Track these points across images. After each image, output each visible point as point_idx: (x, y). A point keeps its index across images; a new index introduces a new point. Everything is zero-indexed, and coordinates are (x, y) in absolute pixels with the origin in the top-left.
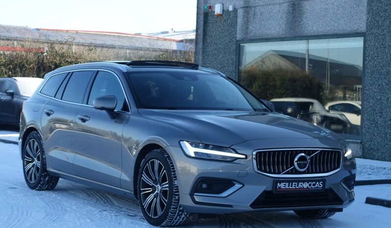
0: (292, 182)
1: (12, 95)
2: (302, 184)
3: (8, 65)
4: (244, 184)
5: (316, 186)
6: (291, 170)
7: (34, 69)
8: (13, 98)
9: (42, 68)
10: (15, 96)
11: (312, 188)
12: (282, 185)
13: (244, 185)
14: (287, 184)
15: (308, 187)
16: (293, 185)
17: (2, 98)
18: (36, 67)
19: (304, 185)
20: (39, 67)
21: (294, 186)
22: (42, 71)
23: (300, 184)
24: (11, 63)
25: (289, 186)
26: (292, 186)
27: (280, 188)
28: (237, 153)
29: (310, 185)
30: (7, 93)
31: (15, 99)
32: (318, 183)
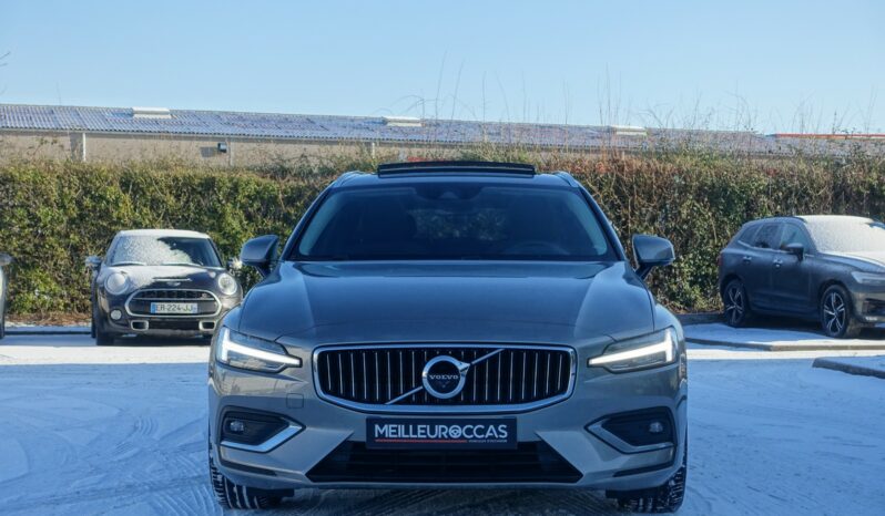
0: (416, 423)
1: (799, 252)
2: (443, 430)
3: (774, 190)
4: (305, 423)
5: (488, 434)
6: (415, 393)
7: (826, 197)
8: (801, 259)
9: (843, 196)
10: (805, 255)
11: (474, 438)
12: (388, 430)
13: (304, 428)
14: (401, 428)
15: (462, 437)
16: (419, 431)
17: (775, 261)
18: (830, 195)
19: (451, 431)
20: (836, 196)
21: (422, 432)
22: (844, 202)
23: (438, 428)
24: (779, 189)
25: (407, 432)
26: (415, 432)
27: (382, 436)
28: (287, 354)
29: (469, 431)
30: (788, 249)
31: (806, 262)
32: (492, 427)
